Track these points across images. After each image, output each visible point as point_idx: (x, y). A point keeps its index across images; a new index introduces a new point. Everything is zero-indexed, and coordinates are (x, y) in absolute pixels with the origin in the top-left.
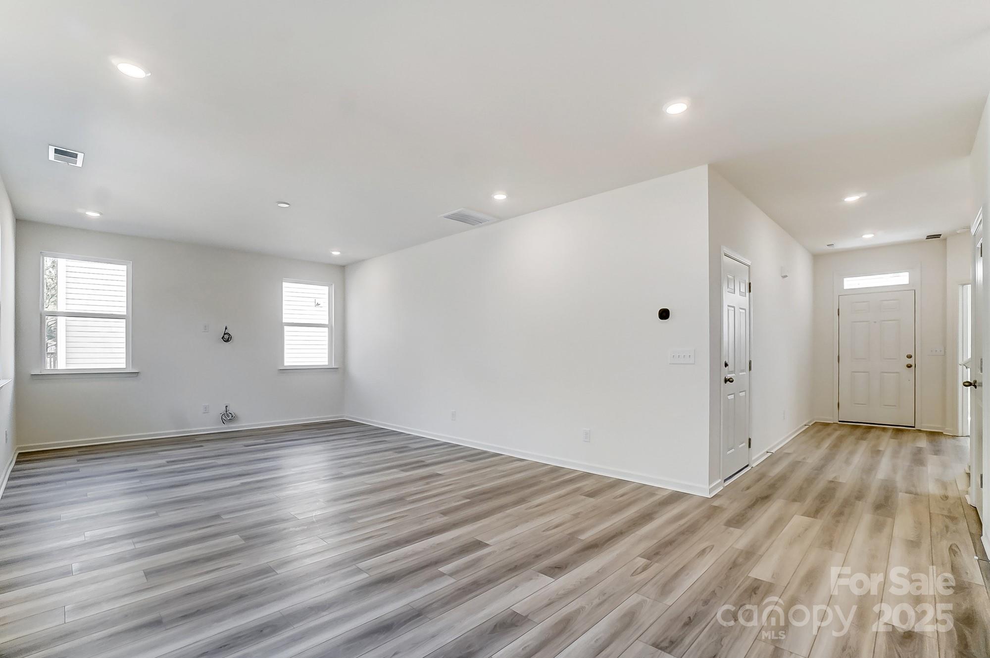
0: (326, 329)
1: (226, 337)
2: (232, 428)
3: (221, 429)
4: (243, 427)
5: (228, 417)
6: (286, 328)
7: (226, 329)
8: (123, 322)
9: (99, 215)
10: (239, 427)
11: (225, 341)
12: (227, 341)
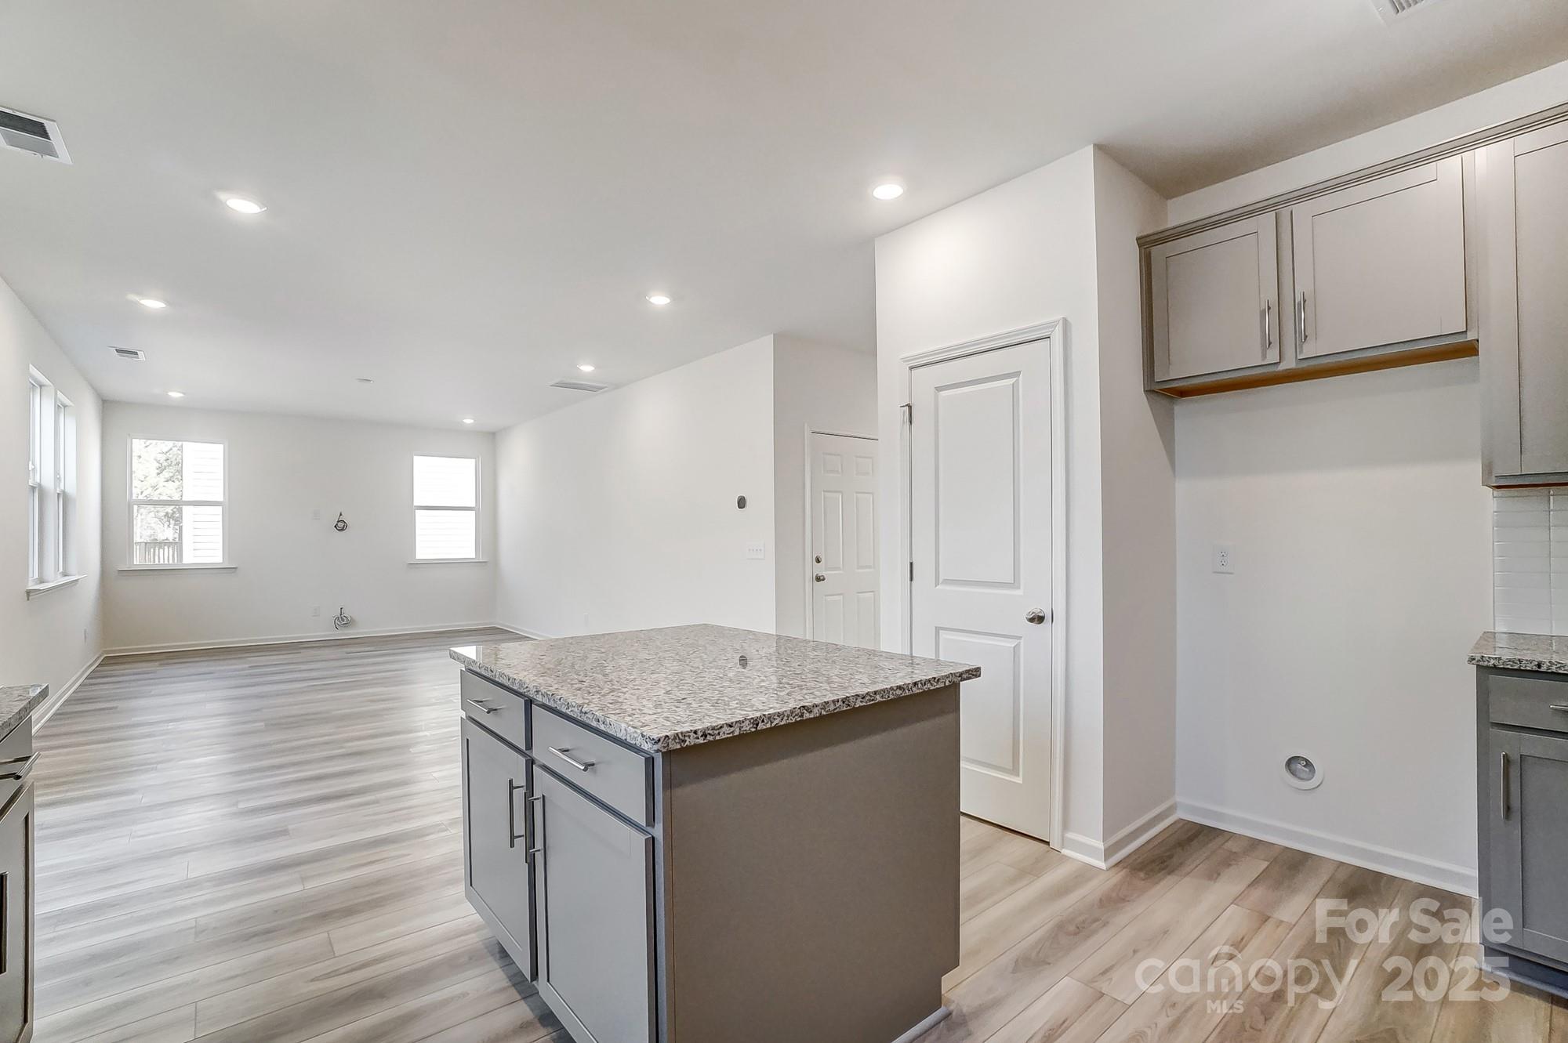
0: (473, 513)
1: (341, 525)
2: (346, 634)
3: (335, 635)
4: (362, 633)
5: (343, 621)
6: (418, 512)
7: (341, 515)
8: (219, 509)
9: (181, 395)
10: (358, 633)
11: (339, 530)
12: (342, 529)
